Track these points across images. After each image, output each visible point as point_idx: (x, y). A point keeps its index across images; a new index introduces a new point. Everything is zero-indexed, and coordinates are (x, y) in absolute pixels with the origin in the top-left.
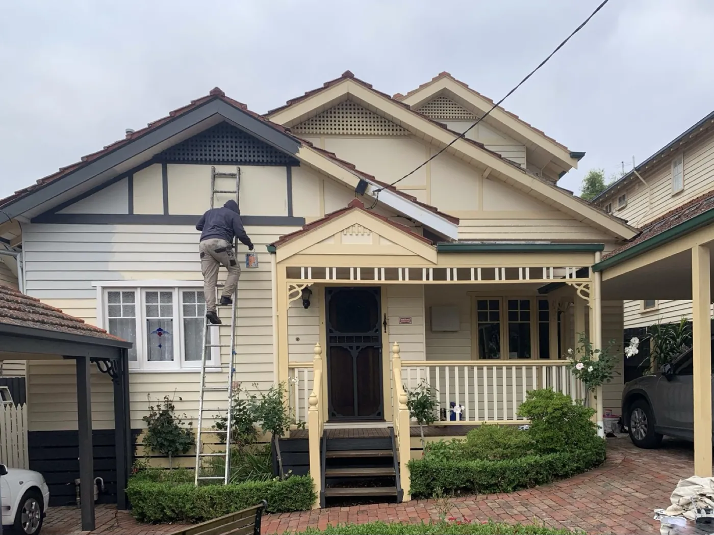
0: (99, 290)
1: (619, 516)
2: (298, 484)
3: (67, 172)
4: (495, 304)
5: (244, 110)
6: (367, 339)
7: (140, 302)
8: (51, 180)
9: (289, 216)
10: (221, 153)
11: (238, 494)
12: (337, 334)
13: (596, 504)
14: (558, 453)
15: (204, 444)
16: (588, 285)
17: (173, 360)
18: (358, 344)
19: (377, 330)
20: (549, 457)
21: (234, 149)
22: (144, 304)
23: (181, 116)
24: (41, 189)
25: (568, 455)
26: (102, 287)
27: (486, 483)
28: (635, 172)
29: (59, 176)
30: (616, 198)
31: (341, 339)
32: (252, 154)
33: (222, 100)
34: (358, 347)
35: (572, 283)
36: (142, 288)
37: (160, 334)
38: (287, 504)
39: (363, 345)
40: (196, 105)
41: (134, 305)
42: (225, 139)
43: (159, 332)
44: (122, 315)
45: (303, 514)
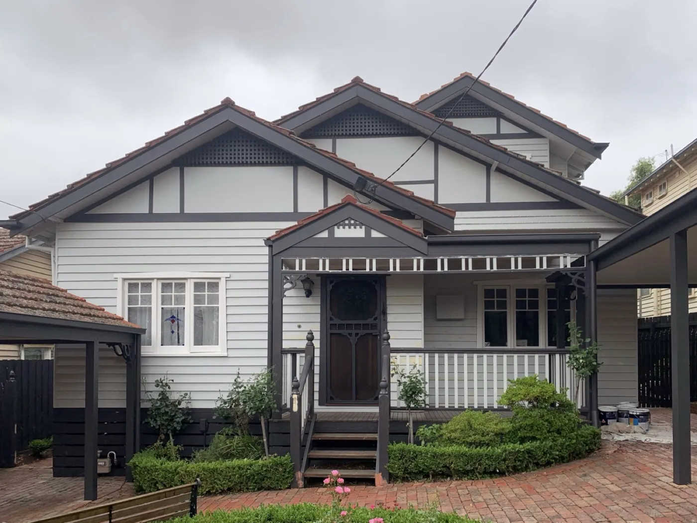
0: (120, 281)
1: (580, 508)
2: (277, 465)
3: (94, 177)
4: (502, 293)
5: (251, 117)
6: (366, 326)
7: (156, 291)
8: (79, 185)
9: (294, 212)
10: (233, 156)
11: (221, 471)
12: (337, 321)
13: (563, 494)
14: (538, 442)
15: (209, 423)
16: (583, 274)
17: (184, 345)
18: (357, 331)
19: (376, 319)
20: (528, 445)
21: (249, 152)
22: (160, 294)
23: (195, 124)
24: (72, 192)
25: (549, 443)
26: (123, 278)
27: (461, 469)
28: (674, 160)
29: (87, 181)
30: (657, 186)
31: (341, 326)
32: (261, 156)
33: (232, 108)
34: (357, 334)
35: (567, 272)
36: (158, 279)
37: (173, 322)
38: (267, 483)
39: (362, 332)
40: (209, 114)
41: (151, 295)
42: (237, 144)
43: (173, 319)
44: (140, 303)
45: (280, 493)
